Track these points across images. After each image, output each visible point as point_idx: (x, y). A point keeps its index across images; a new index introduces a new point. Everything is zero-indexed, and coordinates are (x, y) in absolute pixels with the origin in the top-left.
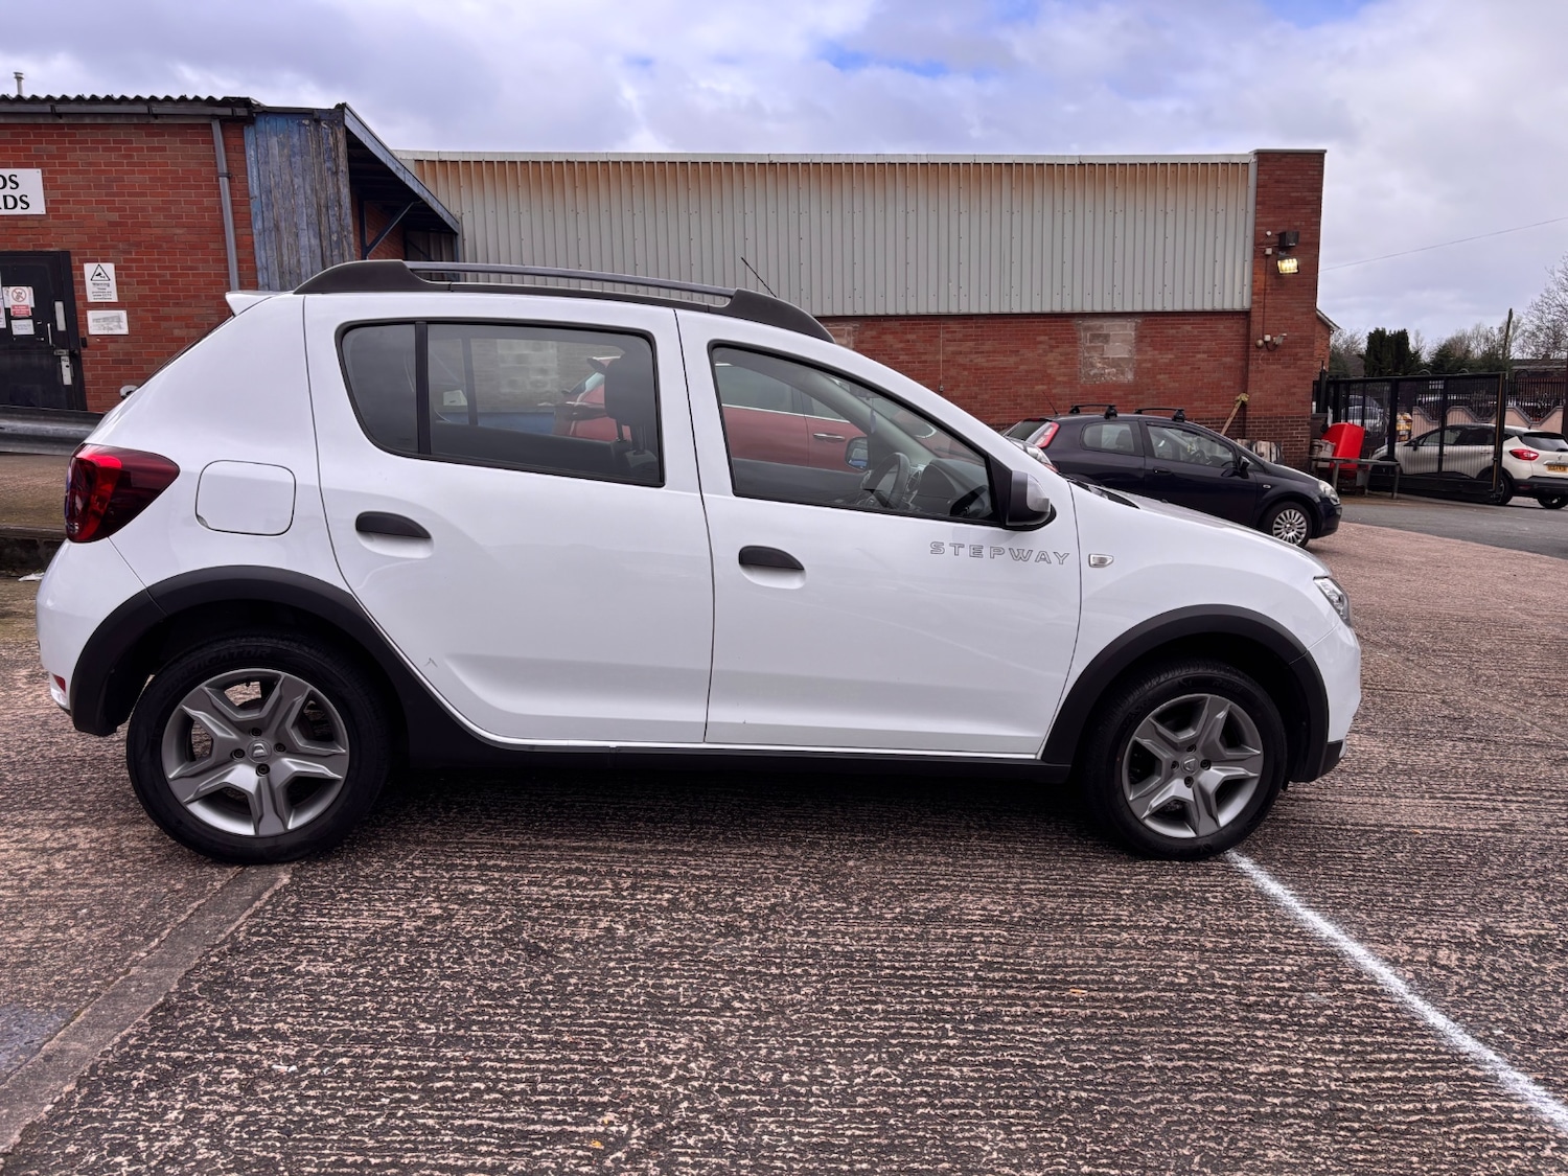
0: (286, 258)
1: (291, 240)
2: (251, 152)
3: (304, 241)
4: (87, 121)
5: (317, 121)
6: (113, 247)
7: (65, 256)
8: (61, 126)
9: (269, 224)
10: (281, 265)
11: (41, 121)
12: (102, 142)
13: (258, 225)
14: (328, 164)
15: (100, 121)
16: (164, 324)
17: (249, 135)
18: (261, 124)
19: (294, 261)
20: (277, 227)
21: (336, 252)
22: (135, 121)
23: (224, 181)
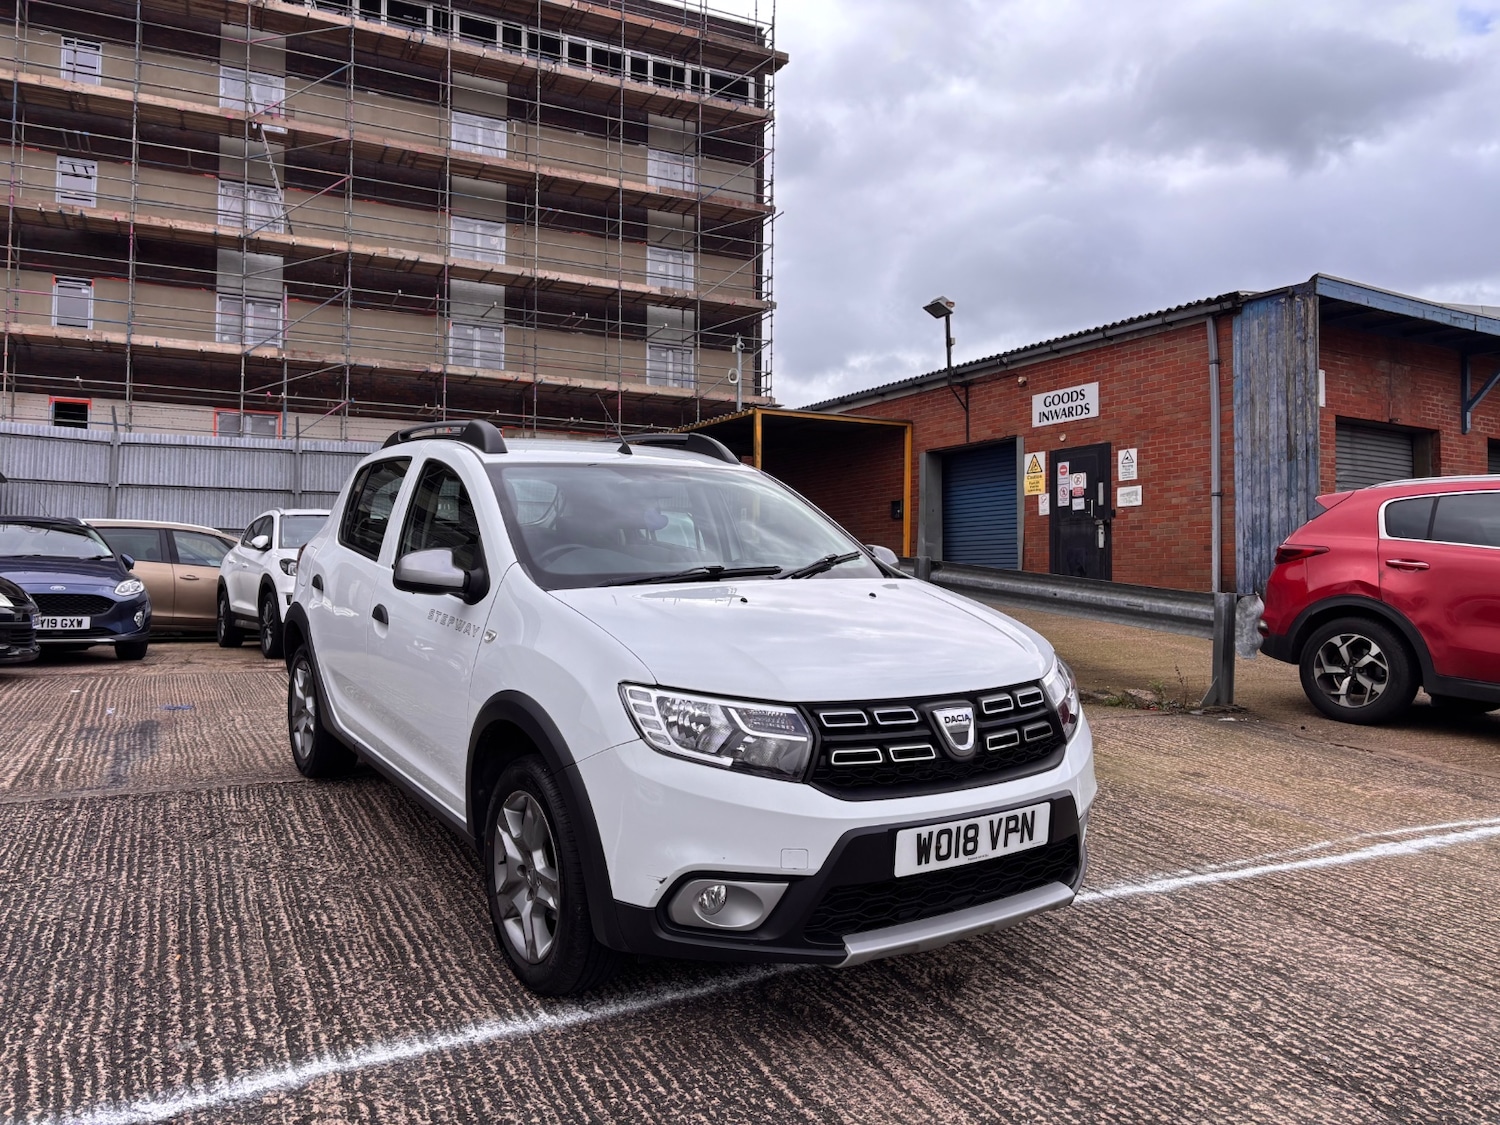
0: (1257, 427)
1: (1263, 410)
2: (1236, 338)
3: (1273, 409)
4: (1128, 338)
5: (1292, 297)
6: (1137, 435)
7: (1108, 445)
8: (1112, 346)
9: (1247, 398)
10: (1253, 433)
11: (1100, 345)
12: (1137, 353)
13: (1238, 401)
14: (1298, 334)
15: (1136, 337)
16: (1166, 495)
17: (1237, 323)
18: (1248, 312)
19: (1263, 429)
20: (1252, 400)
21: (1299, 415)
22: (1158, 331)
23: (1213, 368)
